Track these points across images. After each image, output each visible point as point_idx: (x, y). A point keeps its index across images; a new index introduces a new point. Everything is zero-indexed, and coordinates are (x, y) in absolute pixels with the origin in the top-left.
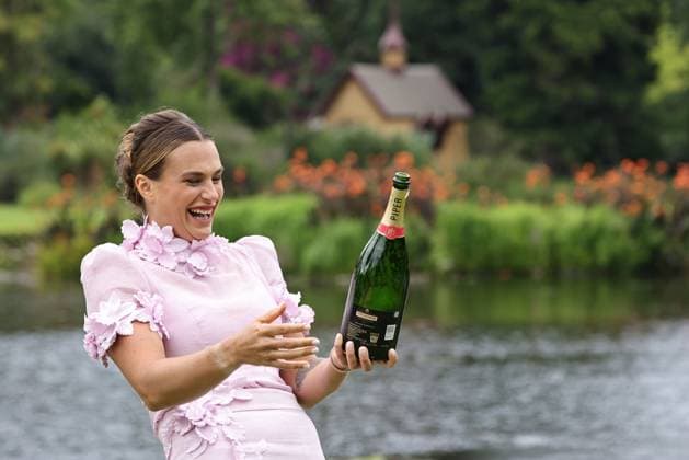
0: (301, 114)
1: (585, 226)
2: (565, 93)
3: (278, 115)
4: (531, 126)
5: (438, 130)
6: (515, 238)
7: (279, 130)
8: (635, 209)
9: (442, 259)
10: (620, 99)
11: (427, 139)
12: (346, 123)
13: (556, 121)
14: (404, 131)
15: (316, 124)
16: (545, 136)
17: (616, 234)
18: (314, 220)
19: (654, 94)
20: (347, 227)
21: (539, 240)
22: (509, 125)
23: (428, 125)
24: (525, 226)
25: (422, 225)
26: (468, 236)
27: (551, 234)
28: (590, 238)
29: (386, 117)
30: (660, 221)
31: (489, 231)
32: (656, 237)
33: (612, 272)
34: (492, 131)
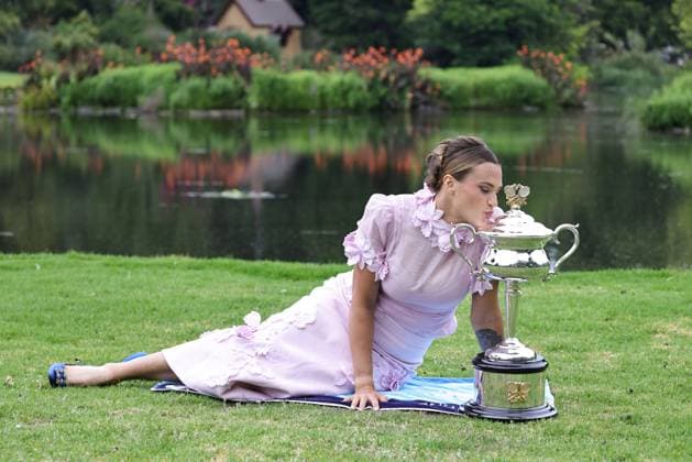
0: (203, 24)
1: (342, 83)
2: (359, 14)
3: (190, 24)
4: (340, 32)
5: (284, 35)
6: (300, 89)
7: (190, 31)
8: (371, 74)
9: (253, 101)
10: (392, 17)
11: (277, 39)
12: (230, 29)
13: (354, 30)
14: (264, 34)
15: (212, 29)
16: (347, 39)
17: (360, 88)
18: (178, 77)
19: (412, 15)
20: (196, 82)
21: (314, 90)
22: (326, 32)
23: (278, 31)
24: (307, 83)
25: (242, 82)
26: (273, 89)
27: (322, 87)
28: (344, 91)
29: (254, 26)
30: (386, 81)
31: (285, 87)
32: (383, 91)
33: (357, 110)
34: (316, 35)
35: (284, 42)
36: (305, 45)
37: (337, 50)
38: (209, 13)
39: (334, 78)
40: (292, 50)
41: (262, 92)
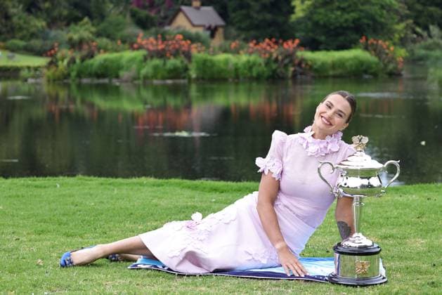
0: (162, 24)
1: (248, 62)
2: (260, 17)
3: (153, 25)
4: (247, 29)
5: (213, 31)
6: (222, 65)
7: (153, 30)
8: (267, 55)
9: (193, 74)
10: (281, 19)
11: (208, 33)
12: (178, 28)
13: (257, 27)
14: (200, 31)
15: (167, 28)
16: (253, 33)
17: (260, 65)
18: (145, 59)
19: (293, 18)
20: (157, 62)
21: (231, 66)
22: (239, 29)
23: (209, 28)
24: (227, 62)
25: (186, 62)
26: (204, 66)
27: (237, 64)
28: (250, 66)
29: (194, 26)
30: (276, 60)
31: (213, 64)
32: (274, 66)
34: (233, 31)
35: (212, 36)
36: (226, 37)
37: (246, 40)
38: (166, 18)
39: (244, 58)
40: (218, 41)
41: (198, 69)
